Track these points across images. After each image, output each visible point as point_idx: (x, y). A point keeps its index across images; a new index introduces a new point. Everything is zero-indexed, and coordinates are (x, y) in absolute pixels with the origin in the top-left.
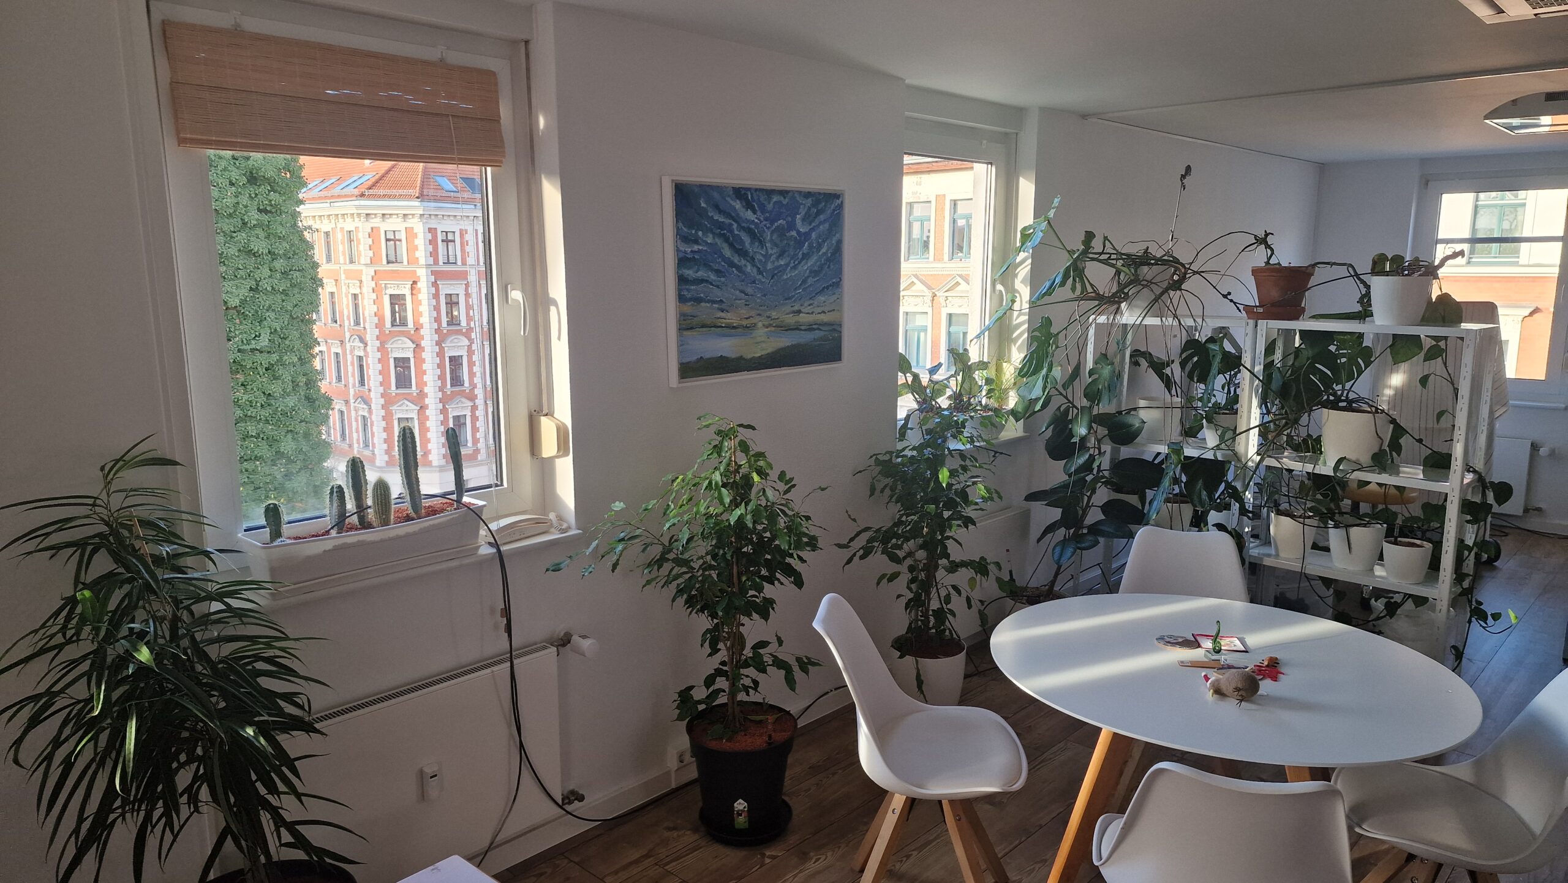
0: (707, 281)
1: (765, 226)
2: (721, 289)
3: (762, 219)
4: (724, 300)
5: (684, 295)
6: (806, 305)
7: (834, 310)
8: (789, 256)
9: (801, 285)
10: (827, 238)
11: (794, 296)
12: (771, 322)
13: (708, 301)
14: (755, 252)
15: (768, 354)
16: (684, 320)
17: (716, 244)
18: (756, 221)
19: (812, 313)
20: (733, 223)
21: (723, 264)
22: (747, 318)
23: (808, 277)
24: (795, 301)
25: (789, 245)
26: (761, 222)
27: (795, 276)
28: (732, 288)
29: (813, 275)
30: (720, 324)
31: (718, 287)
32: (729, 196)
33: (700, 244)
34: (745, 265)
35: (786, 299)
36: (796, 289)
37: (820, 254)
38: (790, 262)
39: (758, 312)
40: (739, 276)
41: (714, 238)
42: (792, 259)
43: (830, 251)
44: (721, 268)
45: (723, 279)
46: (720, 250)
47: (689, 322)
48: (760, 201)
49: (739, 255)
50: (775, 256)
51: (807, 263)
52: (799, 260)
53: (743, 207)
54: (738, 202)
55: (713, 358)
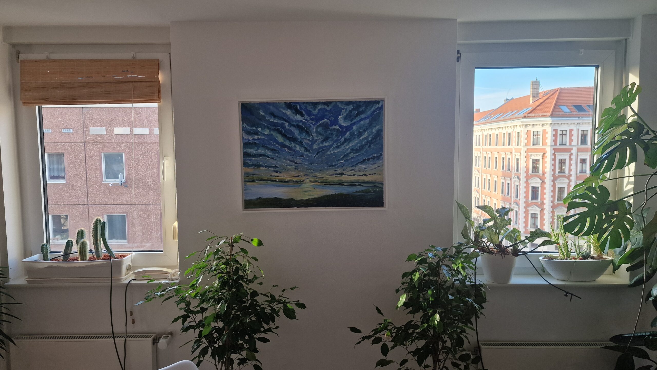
0: (264, 155)
1: (311, 123)
2: (276, 160)
3: (308, 119)
4: (278, 166)
5: (247, 163)
6: (348, 169)
7: (375, 174)
8: (332, 140)
9: (343, 158)
10: (367, 129)
11: (337, 164)
12: (317, 180)
13: (266, 167)
14: (303, 139)
15: (315, 198)
16: (247, 176)
17: (272, 135)
18: (304, 121)
19: (354, 175)
20: (285, 123)
21: (277, 146)
22: (296, 177)
23: (350, 153)
24: (337, 168)
25: (332, 134)
26: (308, 121)
27: (337, 152)
28: (284, 159)
29: (354, 151)
30: (274, 179)
31: (273, 158)
32: (282, 108)
33: (259, 135)
34: (295, 146)
35: (330, 166)
36: (339, 160)
37: (361, 138)
38: (333, 144)
39: (306, 173)
40: (290, 153)
41: (270, 131)
42: (334, 142)
43: (371, 136)
44: (275, 148)
45: (277, 154)
46: (275, 138)
47: (251, 177)
48: (307, 109)
49: (290, 141)
50: (320, 140)
51: (348, 144)
52: (342, 143)
53: (293, 113)
54: (289, 110)
55: (270, 199)
